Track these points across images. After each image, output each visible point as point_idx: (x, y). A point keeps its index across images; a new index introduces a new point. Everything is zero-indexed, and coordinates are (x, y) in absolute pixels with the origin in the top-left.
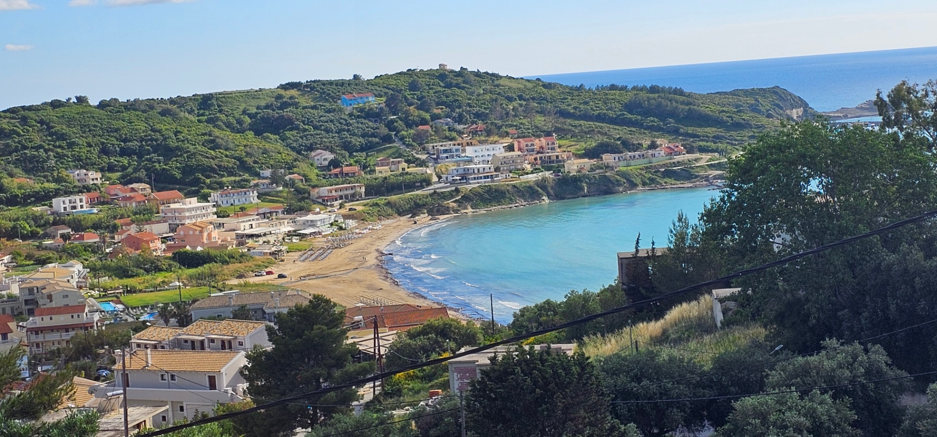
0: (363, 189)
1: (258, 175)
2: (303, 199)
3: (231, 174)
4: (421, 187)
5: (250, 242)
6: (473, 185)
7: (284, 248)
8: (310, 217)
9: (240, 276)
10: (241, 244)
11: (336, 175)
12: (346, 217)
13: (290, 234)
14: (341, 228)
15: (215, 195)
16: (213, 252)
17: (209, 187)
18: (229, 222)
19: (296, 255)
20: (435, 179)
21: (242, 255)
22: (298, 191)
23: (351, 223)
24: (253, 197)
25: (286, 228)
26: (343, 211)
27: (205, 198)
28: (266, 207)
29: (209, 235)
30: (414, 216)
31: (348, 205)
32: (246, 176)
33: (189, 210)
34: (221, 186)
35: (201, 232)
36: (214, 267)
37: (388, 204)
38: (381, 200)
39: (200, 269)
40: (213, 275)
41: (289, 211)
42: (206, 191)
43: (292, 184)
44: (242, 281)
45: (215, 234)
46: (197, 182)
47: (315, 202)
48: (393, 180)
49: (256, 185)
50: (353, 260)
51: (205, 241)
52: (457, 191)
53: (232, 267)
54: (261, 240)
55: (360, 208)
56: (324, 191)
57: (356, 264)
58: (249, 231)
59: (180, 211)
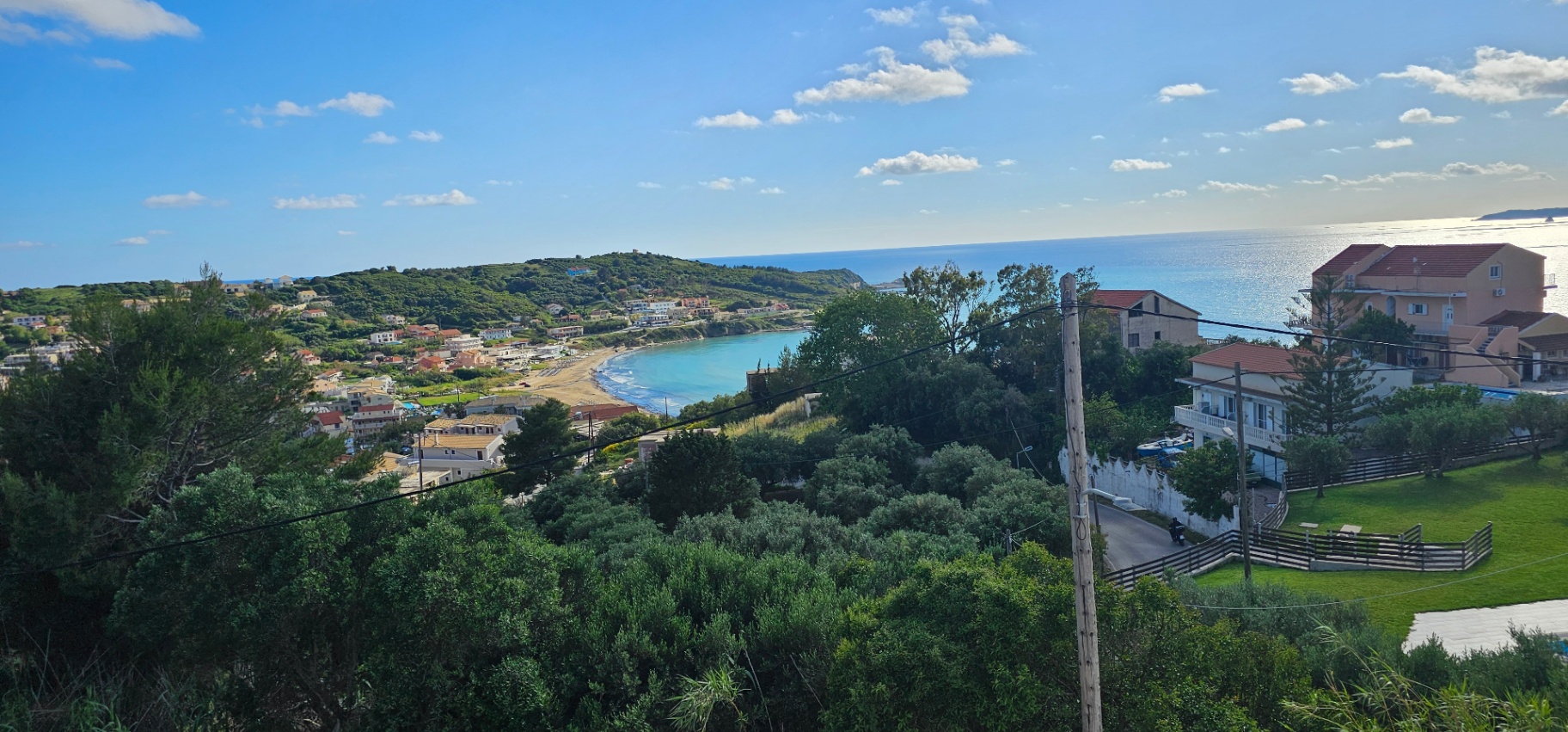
0: (582, 330)
1: (512, 320)
2: (542, 335)
3: (493, 318)
4: (621, 329)
5: (506, 363)
6: (655, 327)
7: (529, 367)
8: (547, 347)
9: (500, 386)
10: (500, 365)
11: (564, 320)
12: (570, 347)
13: (533, 358)
14: (567, 355)
15: (482, 333)
16: (481, 370)
17: (479, 327)
18: (493, 350)
19: (537, 372)
20: (630, 323)
21: (501, 372)
22: (539, 331)
23: (575, 351)
24: (508, 334)
25: (531, 354)
26: (569, 344)
27: (476, 334)
28: (517, 341)
29: (478, 359)
30: (616, 346)
31: (572, 340)
32: (504, 320)
33: (464, 342)
34: (487, 326)
35: (473, 357)
36: (483, 380)
37: (599, 339)
38: (595, 337)
39: (472, 381)
40: (481, 385)
41: (533, 343)
42: (476, 329)
43: (535, 325)
44: (500, 389)
45: (483, 358)
46: (470, 324)
47: (550, 338)
48: (602, 324)
49: (510, 326)
50: (575, 375)
51: (475, 362)
52: (644, 331)
53: (494, 380)
54: (514, 362)
55: (580, 342)
56: (556, 330)
57: (577, 378)
58: (505, 357)
59: (459, 343)
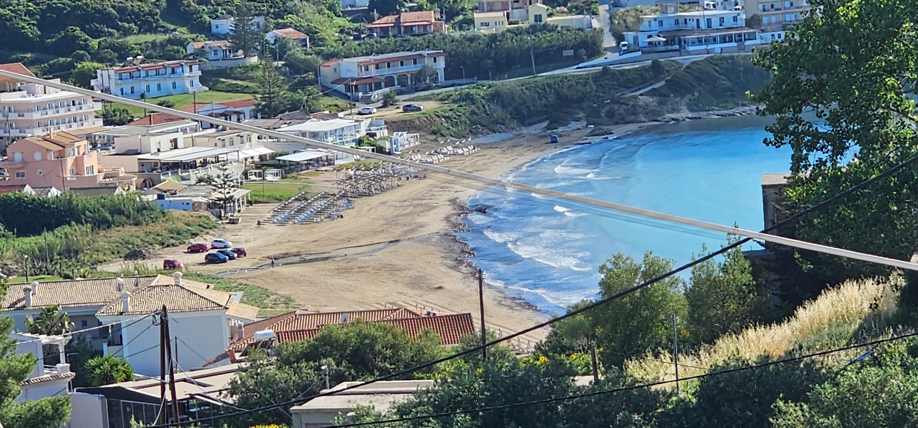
0: (441, 63)
1: (206, 30)
2: (303, 84)
3: (147, 26)
4: (576, 60)
5: (169, 181)
6: (695, 54)
7: (238, 194)
8: (312, 125)
9: (133, 255)
10: (148, 184)
11: (384, 31)
12: (394, 126)
13: (263, 163)
14: (380, 150)
15: (106, 75)
16: (80, 200)
17: (96, 57)
18: (125, 135)
19: (265, 211)
20: (609, 41)
21: (144, 208)
22: (295, 67)
23: (405, 139)
24: (190, 76)
25: (256, 150)
26: (392, 113)
27: (84, 80)
28: (218, 100)
29: (78, 162)
30: (554, 123)
31: (403, 100)
32: (182, 32)
33: (42, 107)
34: (122, 53)
35: (61, 156)
36: (76, 233)
37: (496, 97)
38: (480, 89)
39: (47, 238)
40: (71, 252)
41: (267, 110)
42: (87, 64)
43: (279, 50)
44: (131, 265)
45: (94, 162)
46: (69, 46)
47: (328, 92)
48: (511, 43)
49: (201, 53)
50: (392, 222)
51: (68, 175)
52: (656, 67)
53: (116, 234)
54: (194, 175)
55: (428, 106)
56: (350, 67)
57: (397, 232)
58: (168, 156)
59: (20, 109)
